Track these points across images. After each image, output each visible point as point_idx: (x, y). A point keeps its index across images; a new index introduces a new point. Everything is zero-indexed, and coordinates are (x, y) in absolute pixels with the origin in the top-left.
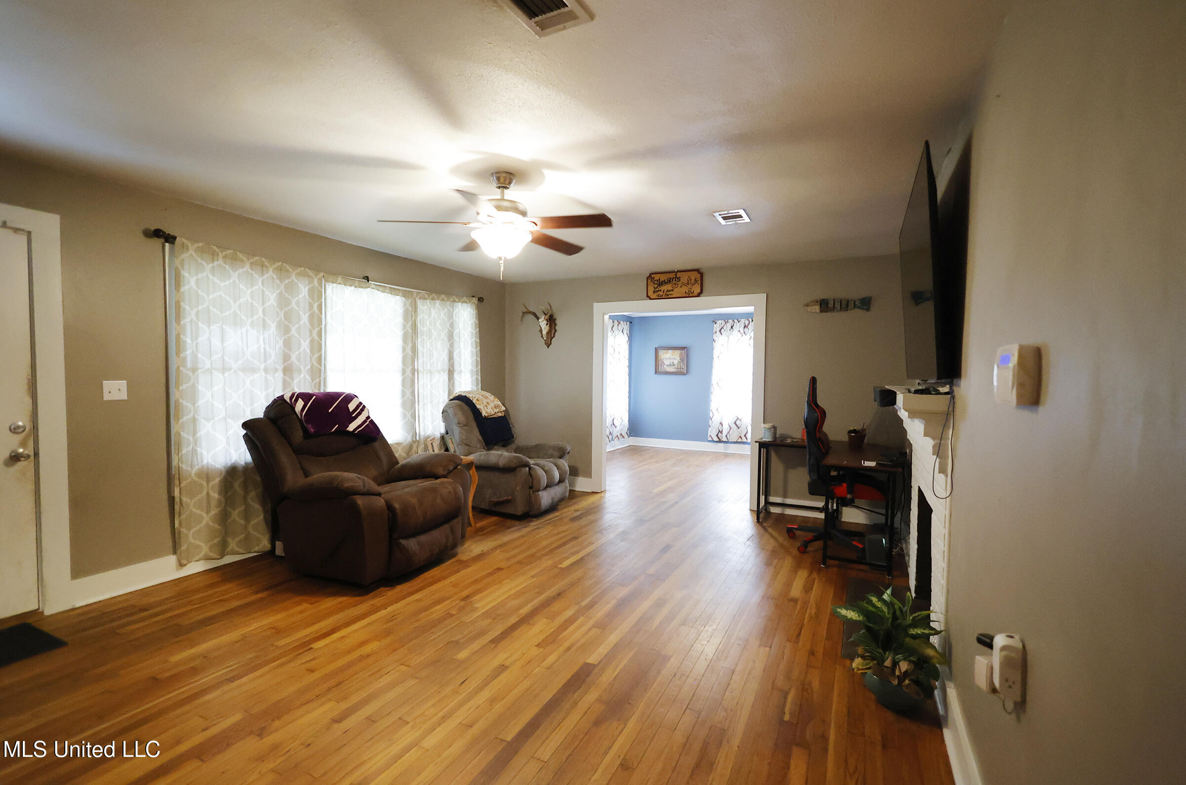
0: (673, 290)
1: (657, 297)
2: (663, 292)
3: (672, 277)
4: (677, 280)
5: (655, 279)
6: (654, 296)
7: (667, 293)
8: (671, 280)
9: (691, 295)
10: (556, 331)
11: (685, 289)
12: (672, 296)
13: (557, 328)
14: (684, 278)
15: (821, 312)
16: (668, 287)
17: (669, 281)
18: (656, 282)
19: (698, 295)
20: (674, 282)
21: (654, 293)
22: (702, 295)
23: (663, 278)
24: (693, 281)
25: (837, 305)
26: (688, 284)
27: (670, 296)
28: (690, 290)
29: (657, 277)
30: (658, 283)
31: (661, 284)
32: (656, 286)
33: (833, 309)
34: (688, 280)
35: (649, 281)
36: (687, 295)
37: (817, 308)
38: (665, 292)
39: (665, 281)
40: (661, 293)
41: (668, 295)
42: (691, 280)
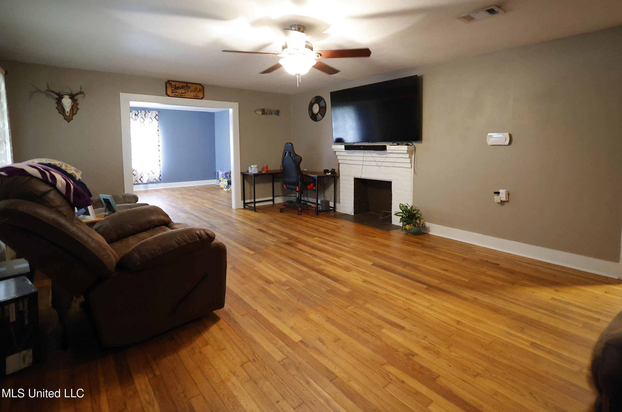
0: (185, 93)
1: (174, 96)
2: (179, 93)
3: (184, 86)
4: (187, 88)
5: (173, 84)
6: (172, 95)
7: (181, 94)
8: (184, 87)
9: (197, 98)
10: (78, 109)
11: (193, 94)
12: (185, 97)
13: (79, 107)
14: (193, 87)
15: (262, 114)
16: (182, 91)
17: (183, 87)
18: (173, 86)
19: (202, 99)
20: (186, 88)
21: (172, 93)
22: (203, 98)
23: (178, 85)
24: (198, 90)
25: (268, 112)
26: (195, 91)
27: (183, 97)
28: (196, 95)
29: (174, 84)
30: (175, 87)
31: (177, 88)
32: (173, 89)
33: (267, 113)
34: (195, 89)
35: (168, 85)
36: (195, 98)
37: (260, 113)
38: (180, 93)
39: (179, 87)
40: (177, 94)
41: (183, 96)
42: (197, 89)
